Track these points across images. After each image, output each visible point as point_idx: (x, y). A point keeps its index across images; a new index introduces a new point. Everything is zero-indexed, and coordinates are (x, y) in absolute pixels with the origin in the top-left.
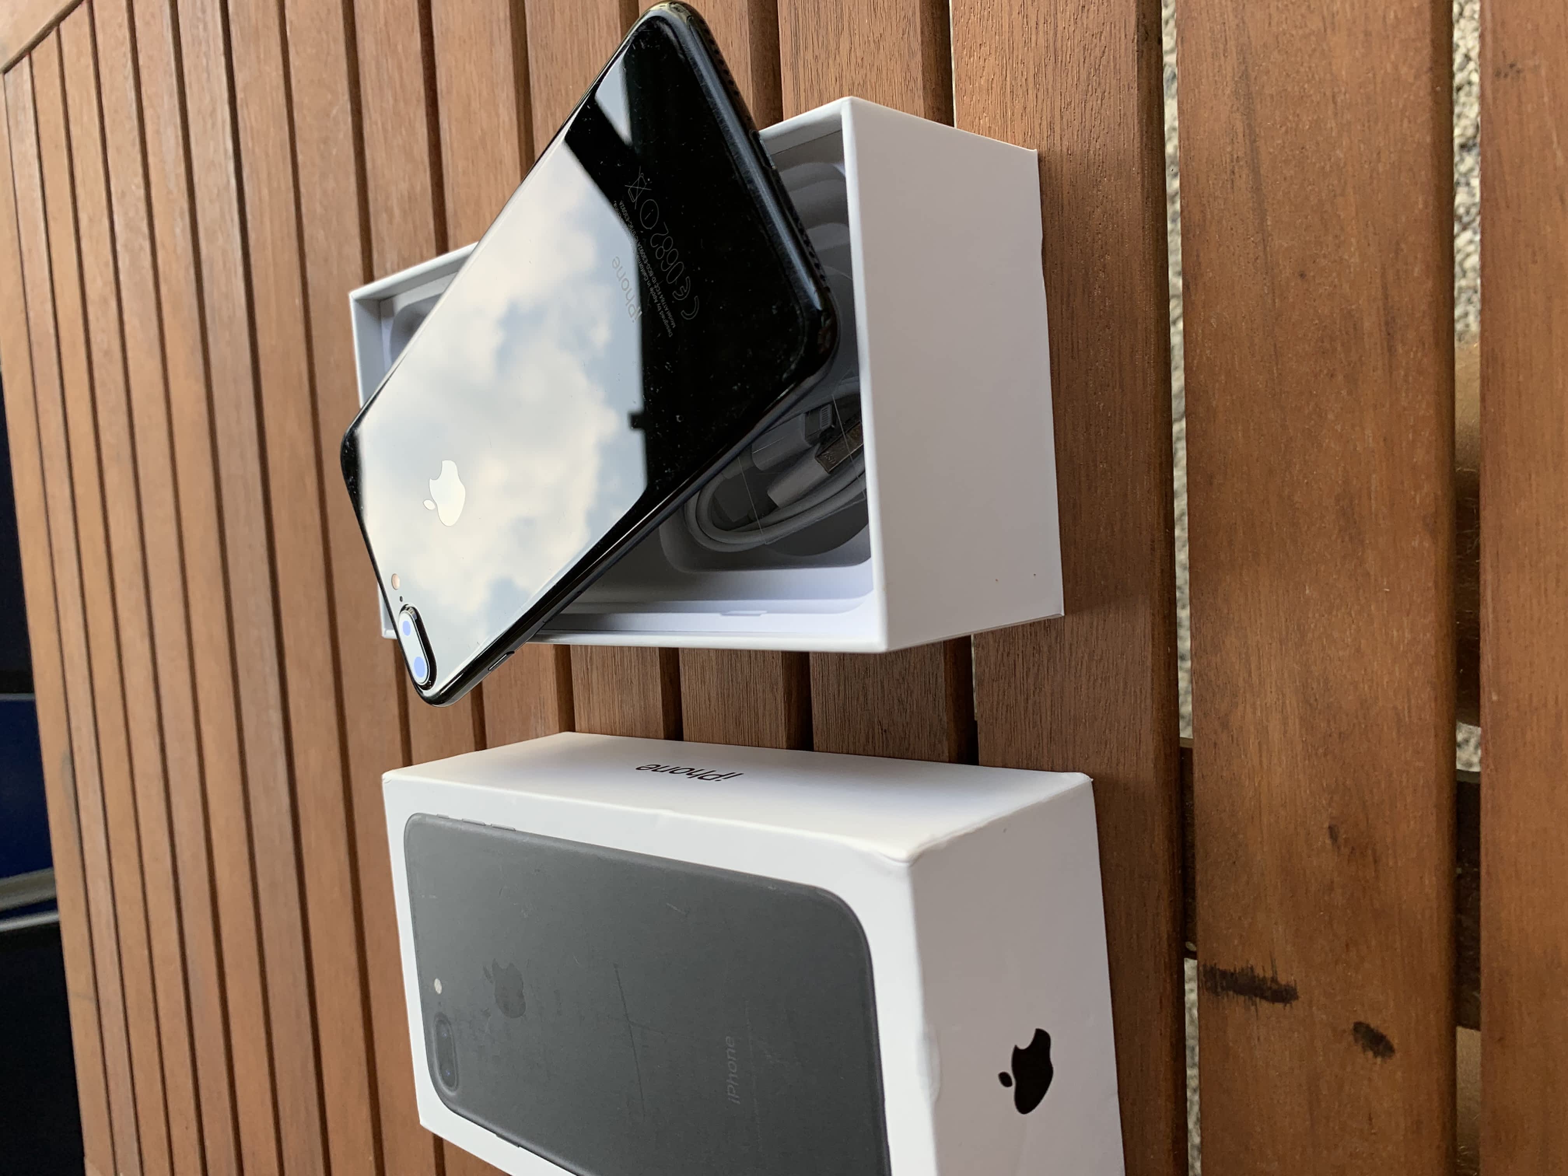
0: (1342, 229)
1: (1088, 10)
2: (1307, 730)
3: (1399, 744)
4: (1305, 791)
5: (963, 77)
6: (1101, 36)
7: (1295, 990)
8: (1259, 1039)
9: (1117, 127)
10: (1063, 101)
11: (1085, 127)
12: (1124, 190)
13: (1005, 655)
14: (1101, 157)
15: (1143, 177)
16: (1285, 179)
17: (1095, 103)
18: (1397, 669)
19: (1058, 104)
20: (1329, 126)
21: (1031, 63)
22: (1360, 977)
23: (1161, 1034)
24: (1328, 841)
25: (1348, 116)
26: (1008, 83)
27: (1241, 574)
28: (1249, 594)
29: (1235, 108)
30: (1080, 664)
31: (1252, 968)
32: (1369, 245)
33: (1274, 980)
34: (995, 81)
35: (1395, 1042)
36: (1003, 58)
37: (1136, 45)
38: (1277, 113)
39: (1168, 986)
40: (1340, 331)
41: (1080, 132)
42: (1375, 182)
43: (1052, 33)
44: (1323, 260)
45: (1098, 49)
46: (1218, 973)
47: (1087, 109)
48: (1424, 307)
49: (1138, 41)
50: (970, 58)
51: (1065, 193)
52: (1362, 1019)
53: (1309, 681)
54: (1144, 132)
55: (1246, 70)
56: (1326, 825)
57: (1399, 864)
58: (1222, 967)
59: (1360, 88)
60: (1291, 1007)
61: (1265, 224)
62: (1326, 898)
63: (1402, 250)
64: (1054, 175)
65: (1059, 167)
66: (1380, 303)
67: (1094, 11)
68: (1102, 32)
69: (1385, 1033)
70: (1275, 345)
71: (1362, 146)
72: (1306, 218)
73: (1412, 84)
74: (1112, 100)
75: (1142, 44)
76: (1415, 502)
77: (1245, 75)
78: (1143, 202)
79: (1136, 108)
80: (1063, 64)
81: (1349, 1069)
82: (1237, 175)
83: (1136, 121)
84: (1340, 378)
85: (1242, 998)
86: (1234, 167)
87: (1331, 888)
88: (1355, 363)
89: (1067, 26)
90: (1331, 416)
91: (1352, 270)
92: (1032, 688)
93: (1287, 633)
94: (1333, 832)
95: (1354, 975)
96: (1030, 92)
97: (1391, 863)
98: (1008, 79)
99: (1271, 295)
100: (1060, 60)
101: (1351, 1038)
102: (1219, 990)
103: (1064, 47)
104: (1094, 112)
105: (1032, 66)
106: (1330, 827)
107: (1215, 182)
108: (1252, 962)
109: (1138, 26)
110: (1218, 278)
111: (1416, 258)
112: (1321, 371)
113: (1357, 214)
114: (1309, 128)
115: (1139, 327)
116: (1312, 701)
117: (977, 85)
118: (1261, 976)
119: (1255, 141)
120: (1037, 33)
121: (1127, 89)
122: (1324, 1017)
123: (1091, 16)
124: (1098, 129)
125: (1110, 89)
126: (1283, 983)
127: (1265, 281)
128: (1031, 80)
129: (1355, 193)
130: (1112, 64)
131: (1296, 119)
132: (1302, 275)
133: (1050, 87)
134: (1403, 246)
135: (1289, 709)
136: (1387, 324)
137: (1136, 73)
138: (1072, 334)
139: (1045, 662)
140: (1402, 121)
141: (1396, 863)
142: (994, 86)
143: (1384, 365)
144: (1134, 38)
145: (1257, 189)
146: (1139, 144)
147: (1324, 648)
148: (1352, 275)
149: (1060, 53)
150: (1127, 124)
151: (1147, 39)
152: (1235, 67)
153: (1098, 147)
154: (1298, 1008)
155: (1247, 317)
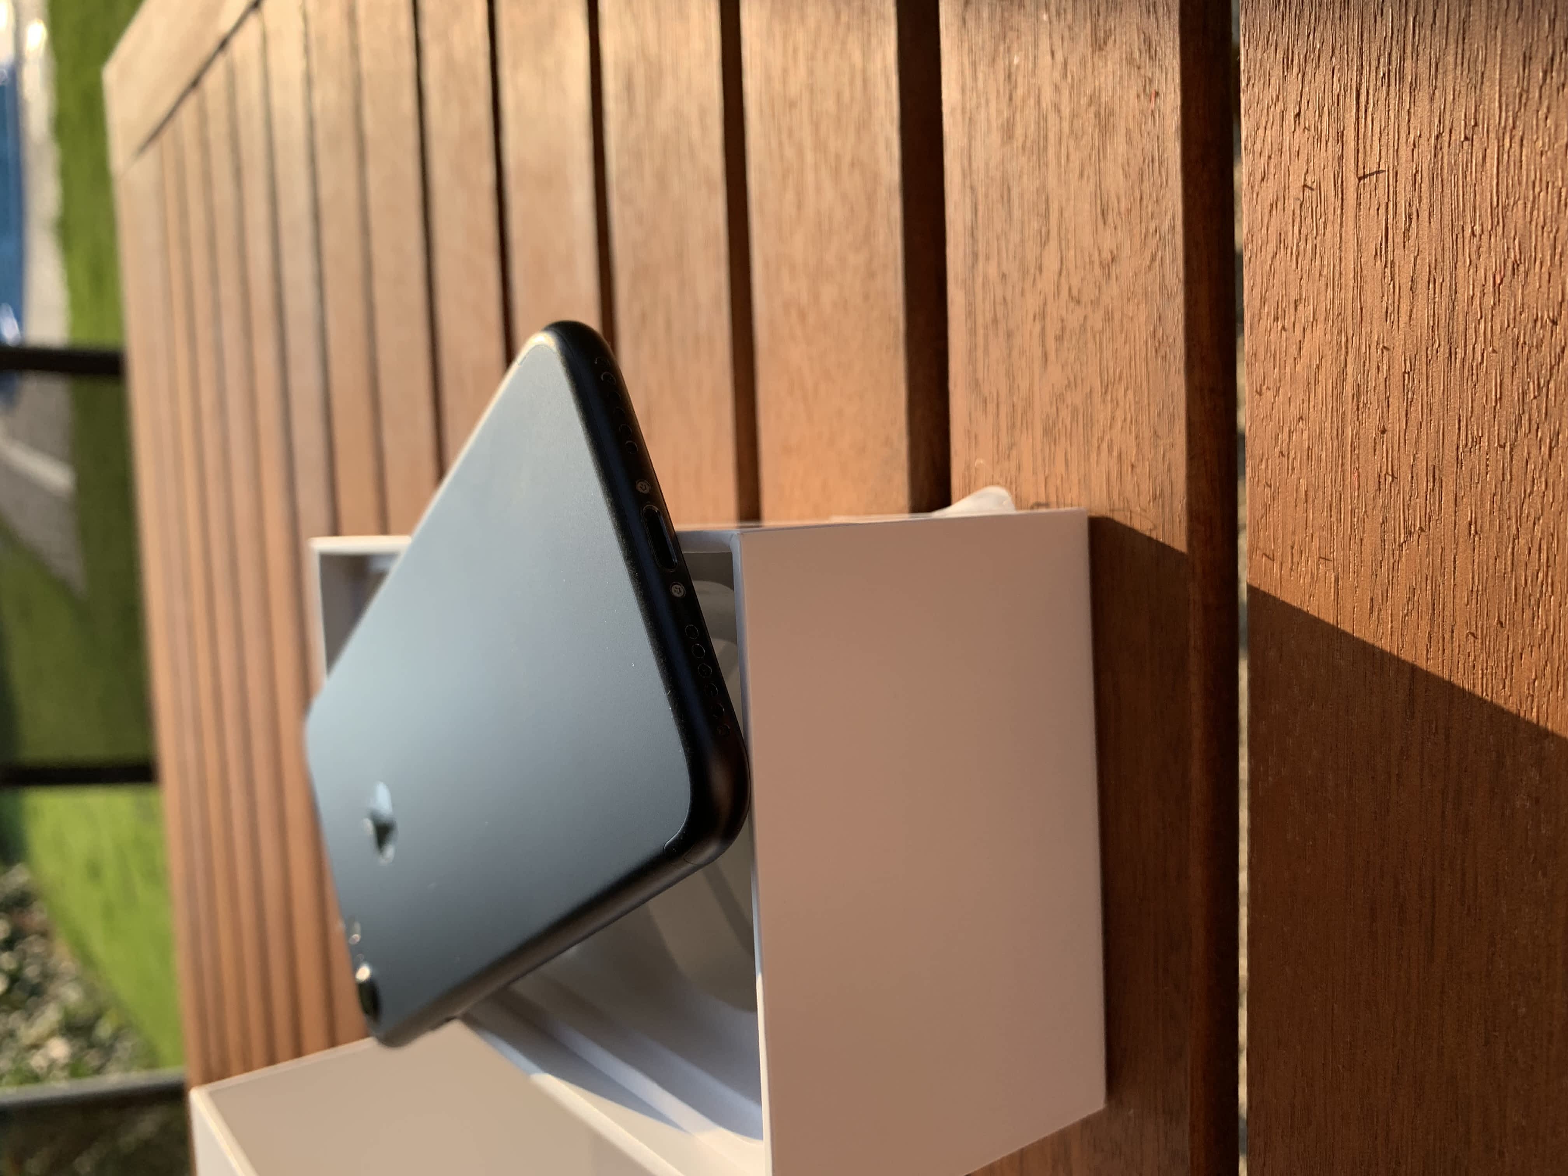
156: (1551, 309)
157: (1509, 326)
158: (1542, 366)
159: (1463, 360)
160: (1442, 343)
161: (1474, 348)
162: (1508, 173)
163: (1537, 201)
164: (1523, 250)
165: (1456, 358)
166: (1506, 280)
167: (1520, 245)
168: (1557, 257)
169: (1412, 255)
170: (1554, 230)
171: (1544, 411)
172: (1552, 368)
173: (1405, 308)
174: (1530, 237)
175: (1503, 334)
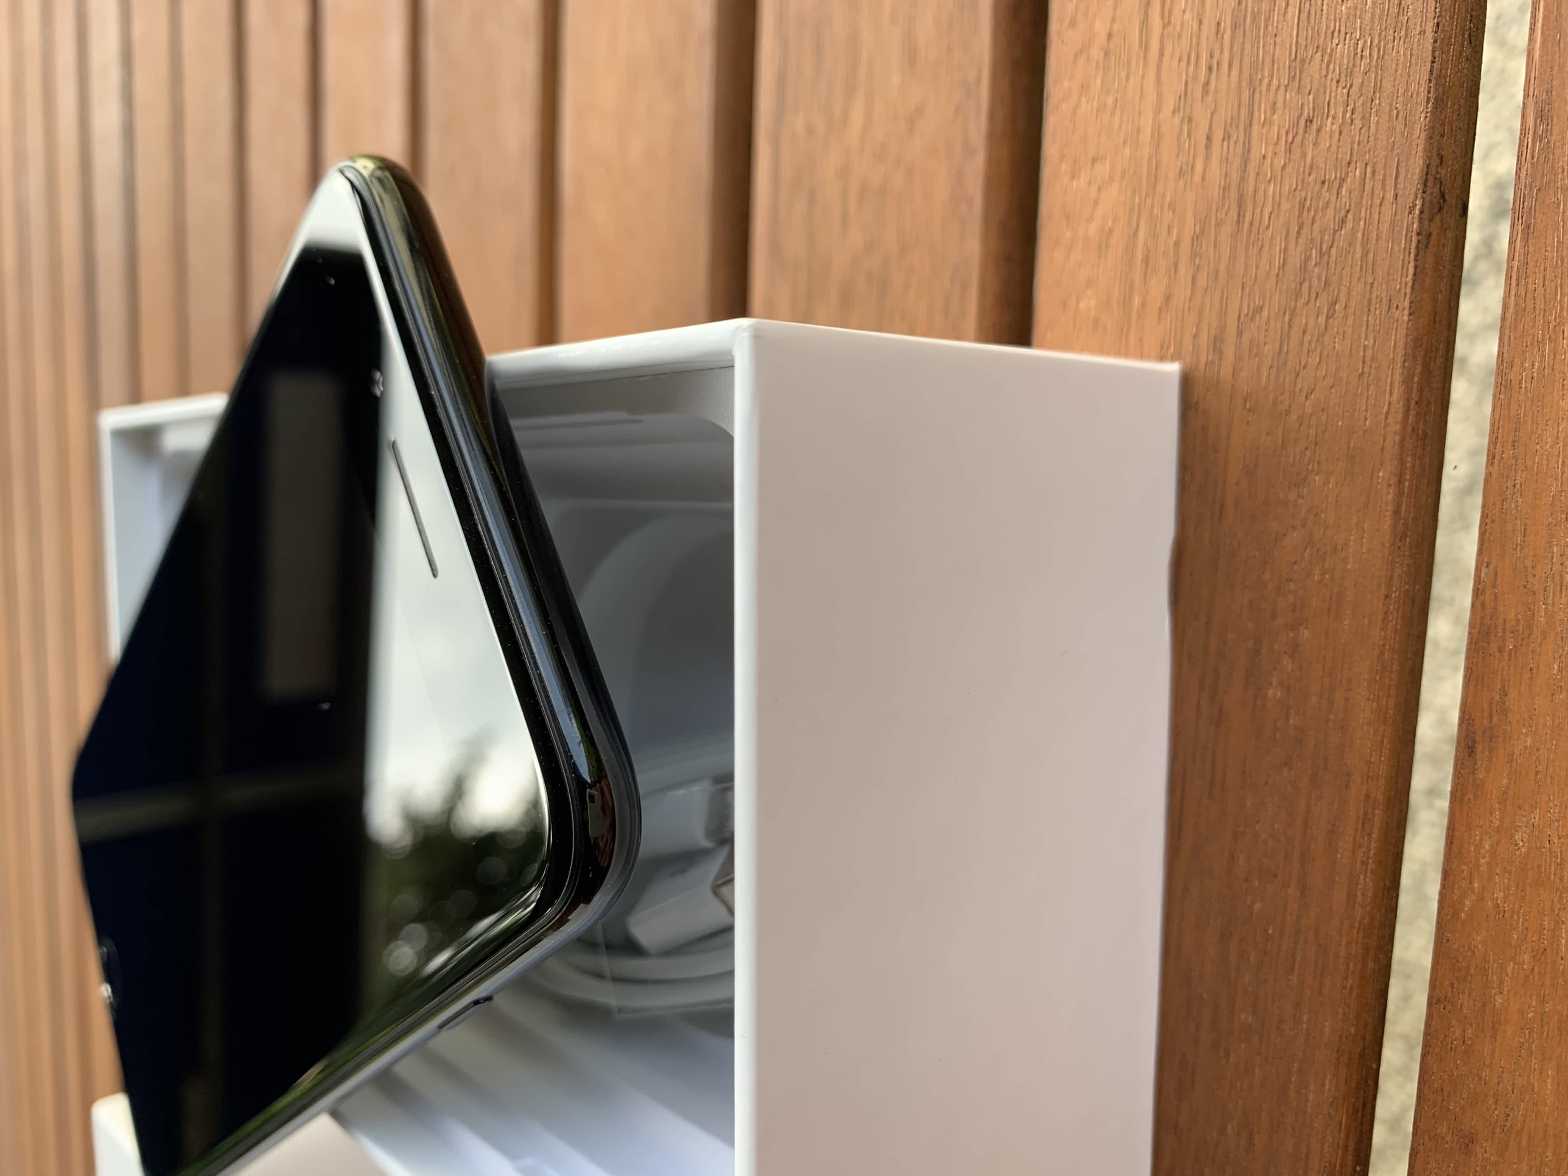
1: (1319, 130)
6: (1340, 187)
9: (1354, 381)
10: (1246, 299)
11: (1285, 363)
12: (1354, 510)
14: (1312, 432)
15: (1400, 493)
17: (1312, 322)
19: (1234, 305)
21: (1190, 212)
26: (1141, 243)
34: (1115, 232)
36: (1134, 193)
37: (1416, 221)
41: (1274, 371)
43: (1236, 163)
45: (1330, 213)
47: (1295, 329)
49: (1421, 212)
51: (1231, 482)
54: (1413, 403)
65: (1224, 430)
67: (1332, 132)
68: (1343, 180)
74: (1350, 322)
75: (1431, 220)
79: (1400, 351)
80: (1255, 229)
83: (1397, 378)
89: (1270, 155)
96: (1182, 269)
98: (1141, 235)
100: (1247, 220)
103: (1261, 194)
104: (1307, 338)
105: (1190, 220)
109: (1426, 181)
120: (1208, 157)
121: (1385, 308)
123: (1325, 143)
124: (1313, 373)
125: (1348, 300)
128: (1186, 244)
130: (1359, 249)
133: (1222, 267)
137: (1410, 278)
138: (1214, 753)
142: (1112, 241)
144: (1414, 206)
146: (1398, 427)
149: (1250, 205)
151: (1440, 210)
153: (1308, 409)
156: (1339, 170)
157: (1297, 187)
158: (1325, 231)
159: (1251, 223)
160: (1232, 206)
161: (1262, 211)
162: (1309, 22)
163: (1334, 53)
164: (1316, 107)
165: (1244, 222)
166: (1298, 139)
167: (1314, 101)
168: (1349, 115)
169: (1209, 111)
170: (1348, 86)
171: (1324, 279)
172: (1334, 233)
173: (1199, 167)
174: (1325, 92)
175: (1291, 196)
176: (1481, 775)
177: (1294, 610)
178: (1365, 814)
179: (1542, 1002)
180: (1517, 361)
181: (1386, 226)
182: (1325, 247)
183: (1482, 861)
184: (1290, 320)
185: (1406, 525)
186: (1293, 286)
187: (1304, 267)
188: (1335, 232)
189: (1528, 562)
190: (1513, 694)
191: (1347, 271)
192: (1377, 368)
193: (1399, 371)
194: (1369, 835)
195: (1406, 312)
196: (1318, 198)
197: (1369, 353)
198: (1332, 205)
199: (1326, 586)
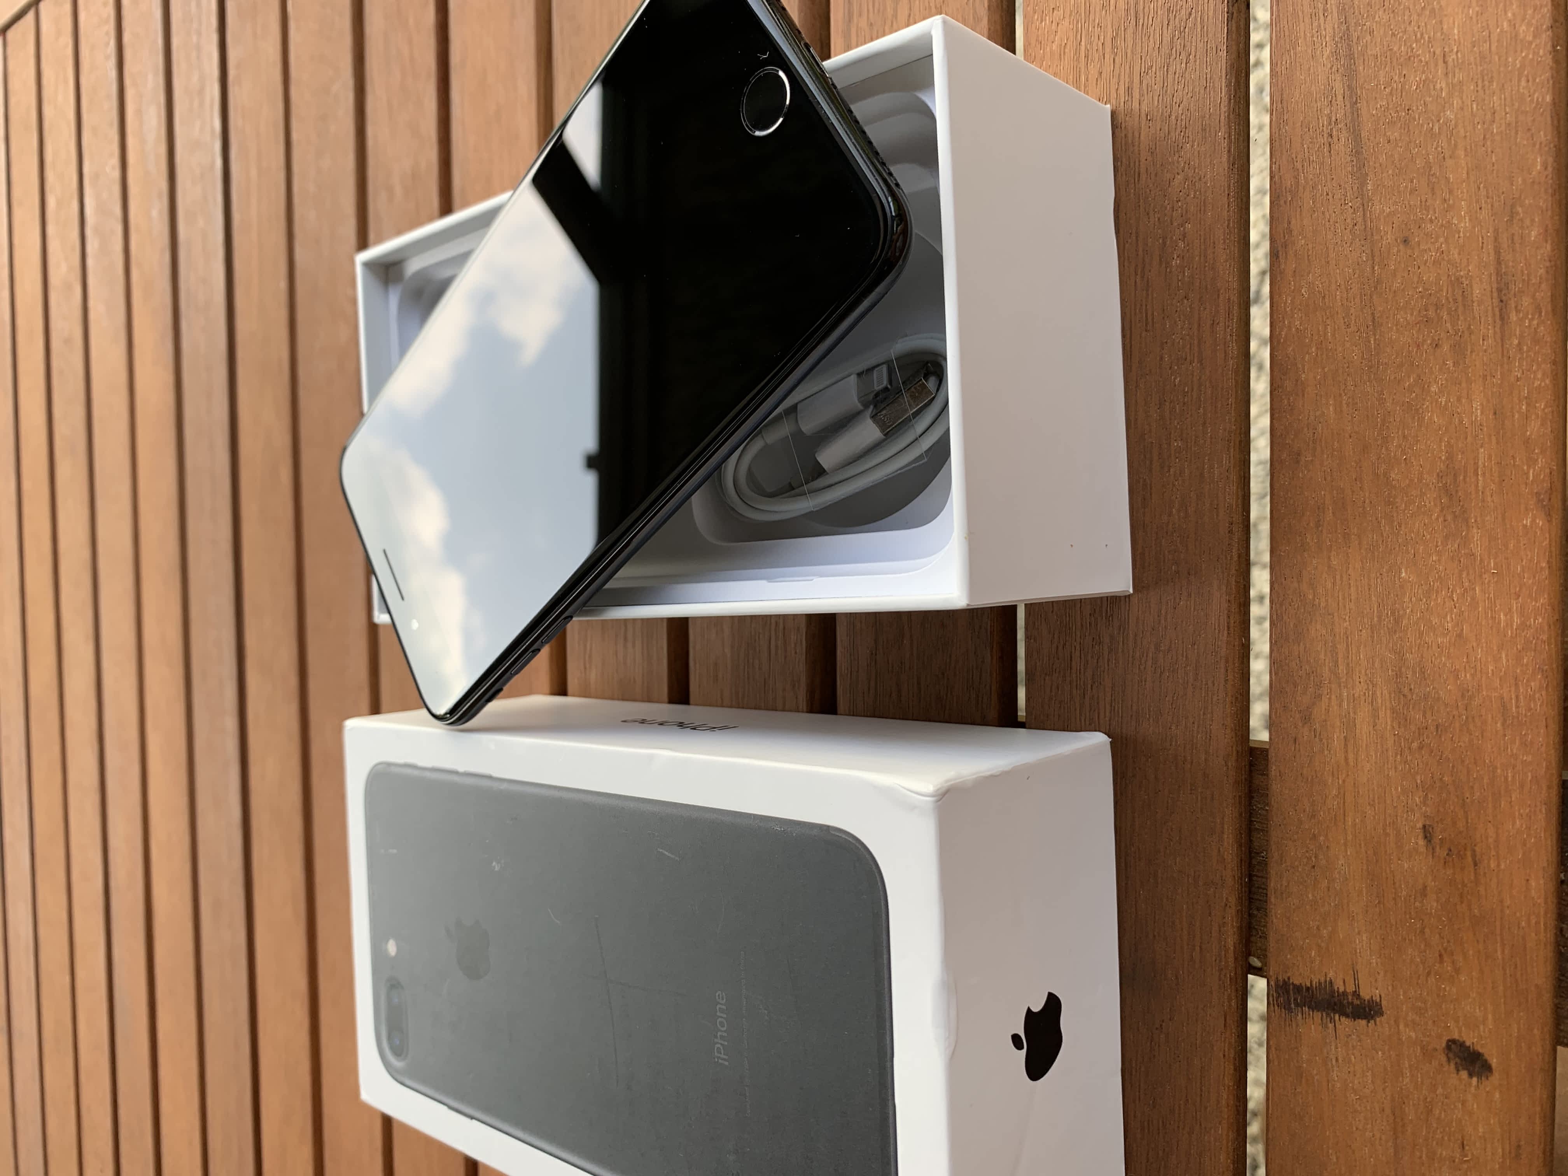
0: (1451, 192)
2: (1400, 723)
3: (1505, 735)
4: (1396, 789)
5: (1033, 42)
7: (1379, 1005)
8: (1337, 1060)
9: (1202, 92)
10: (1143, 65)
11: (1166, 91)
12: (1208, 156)
13: (1060, 648)
14: (1183, 123)
15: (1230, 142)
16: (1389, 142)
17: (1178, 67)
18: (1504, 656)
19: (1137, 69)
20: (1438, 86)
21: (1109, 26)
22: (1454, 990)
23: (1224, 1056)
24: (1421, 842)
25: (1459, 76)
26: (1083, 48)
27: (1329, 558)
28: (1338, 577)
29: (1334, 69)
30: (1145, 655)
31: (1331, 982)
32: (1480, 208)
33: (1356, 994)
34: (1068, 47)
35: (1494, 1062)
36: (1077, 22)
37: (1226, 6)
38: (1382, 73)
39: (1233, 1003)
40: (1447, 299)
41: (1161, 97)
42: (1489, 143)
44: (1429, 226)
45: (1183, 12)
46: (1291, 987)
47: (1170, 73)
48: (1542, 271)
50: (1042, 22)
51: (1143, 160)
52: (1456, 1036)
53: (1403, 670)
54: (1232, 97)
55: (1348, 29)
56: (1420, 825)
57: (1503, 867)
58: (1297, 982)
59: (1474, 47)
60: (1375, 1024)
61: (1365, 189)
62: (1417, 904)
63: (1518, 213)
64: (1130, 142)
65: (1137, 134)
66: (1492, 269)
69: (1481, 1051)
70: (1373, 314)
71: (1475, 106)
72: (1412, 182)
73: (1530, 43)
74: (1198, 63)
76: (1528, 478)
77: (1346, 36)
78: (1229, 168)
79: (1224, 71)
80: (1145, 27)
81: (1440, 1091)
82: (1335, 139)
83: (1224, 85)
84: (1446, 348)
85: (1317, 1015)
86: (1331, 130)
87: (1424, 892)
88: (1463, 332)
90: (1434, 388)
91: (1461, 235)
92: (1090, 682)
93: (1379, 617)
94: (1427, 833)
95: (1447, 989)
96: (1107, 56)
97: (1493, 865)
98: (1083, 43)
99: (1370, 262)
100: (1141, 23)
101: (1444, 1059)
102: (1293, 1006)
103: (1146, 9)
104: (1177, 75)
105: (1110, 30)
106: (1424, 826)
107: (1310, 145)
108: (1331, 975)
110: (1310, 246)
111: (1533, 221)
112: (1424, 341)
113: (1468, 178)
114: (1416, 89)
115: (1221, 297)
116: (1406, 691)
117: (1048, 49)
118: (1342, 989)
119: (1356, 103)
121: (1214, 52)
122: (1413, 1034)
124: (1181, 93)
125: (1196, 52)
126: (1367, 998)
127: (1363, 248)
128: (1108, 44)
129: (1466, 156)
130: (1199, 26)
131: (1402, 80)
132: (1406, 241)
133: (1129, 51)
134: (1520, 210)
135: (1380, 701)
136: (1499, 290)
137: (1225, 35)
138: (1146, 306)
139: (1106, 653)
140: (1519, 81)
141: (1499, 865)
142: (1067, 50)
143: (1495, 333)
145: (1357, 152)
146: (1226, 108)
147: (1421, 634)
148: (1461, 240)
149: (1142, 15)
150: (1214, 87)
152: (1336, 26)
153: (1180, 112)
154: (1382, 1025)
155: (1343, 287)
176: (1283, 266)
177: (1182, 216)
178: (1229, 308)
179: (1323, 369)
180: (1279, 62)
181: (1211, 13)
182: (1182, 28)
183: (1288, 309)
184: (1167, 69)
185: (1234, 157)
186: (1167, 52)
187: (1172, 41)
188: (1187, 20)
189: (1294, 156)
190: (1293, 222)
191: (1194, 37)
192: (1213, 82)
193: (1224, 81)
194: (1233, 319)
195: (1225, 51)
196: (1177, 6)
197: (1208, 76)
198: (1184, 7)
199: (1198, 198)
